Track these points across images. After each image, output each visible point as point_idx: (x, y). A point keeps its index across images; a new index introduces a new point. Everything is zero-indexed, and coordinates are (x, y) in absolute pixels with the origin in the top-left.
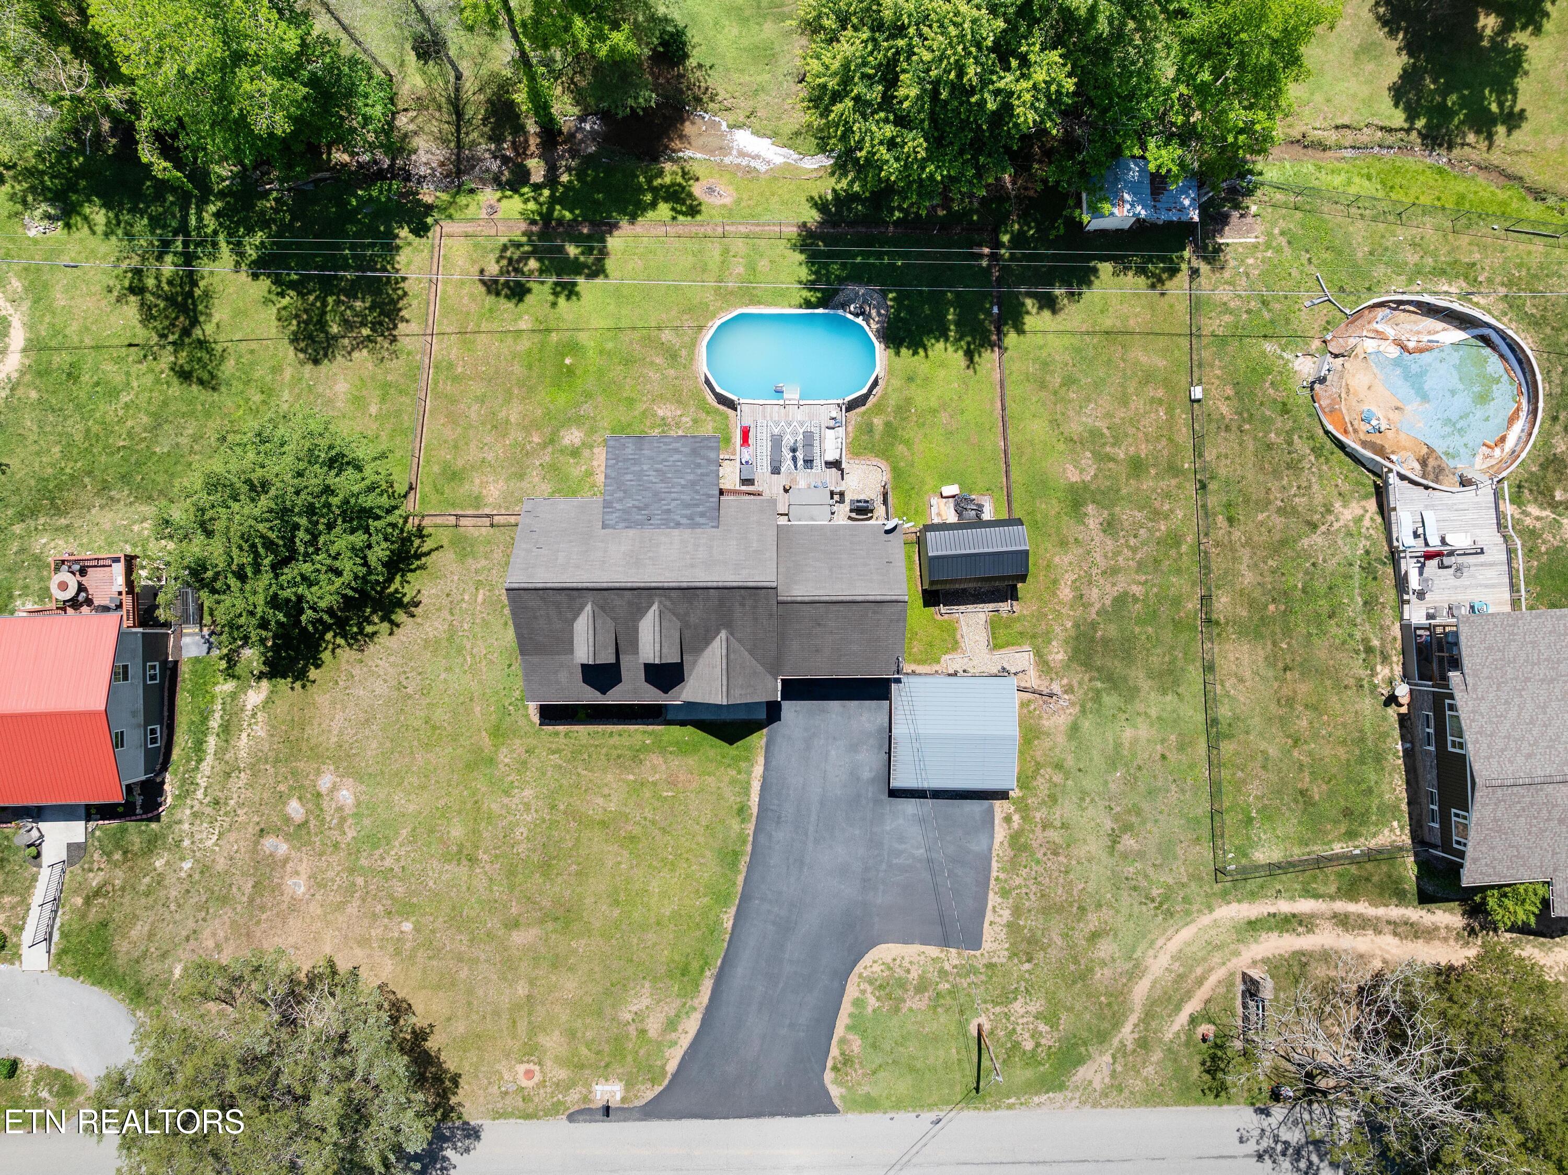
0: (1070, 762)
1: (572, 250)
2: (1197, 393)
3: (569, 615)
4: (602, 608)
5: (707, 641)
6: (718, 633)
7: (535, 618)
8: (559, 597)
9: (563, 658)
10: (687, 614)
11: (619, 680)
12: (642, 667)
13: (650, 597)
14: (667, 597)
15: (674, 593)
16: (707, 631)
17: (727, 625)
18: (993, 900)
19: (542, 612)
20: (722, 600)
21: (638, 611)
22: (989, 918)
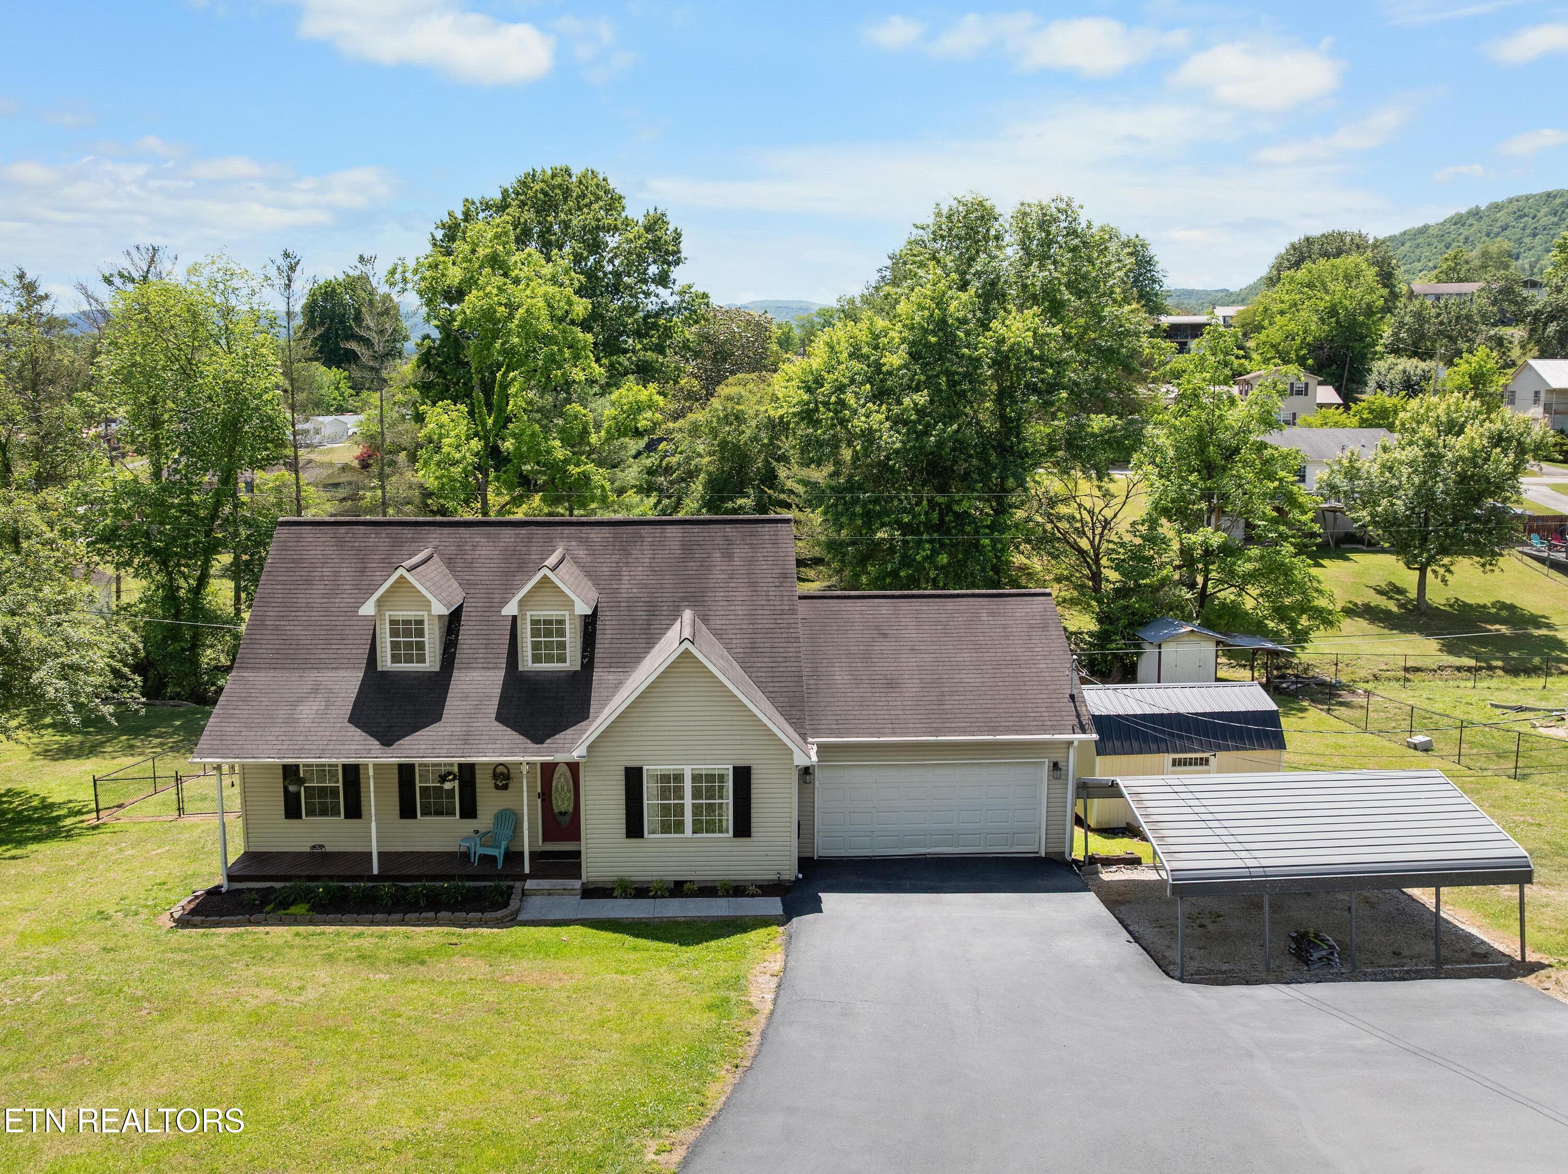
6: (675, 615)
7: (309, 582)
8: (373, 539)
9: (327, 677)
10: (616, 576)
11: (436, 717)
12: (498, 691)
13: (549, 540)
14: (584, 541)
15: (598, 533)
16: (653, 614)
17: (696, 599)
19: (327, 570)
20: (688, 545)
21: (518, 570)
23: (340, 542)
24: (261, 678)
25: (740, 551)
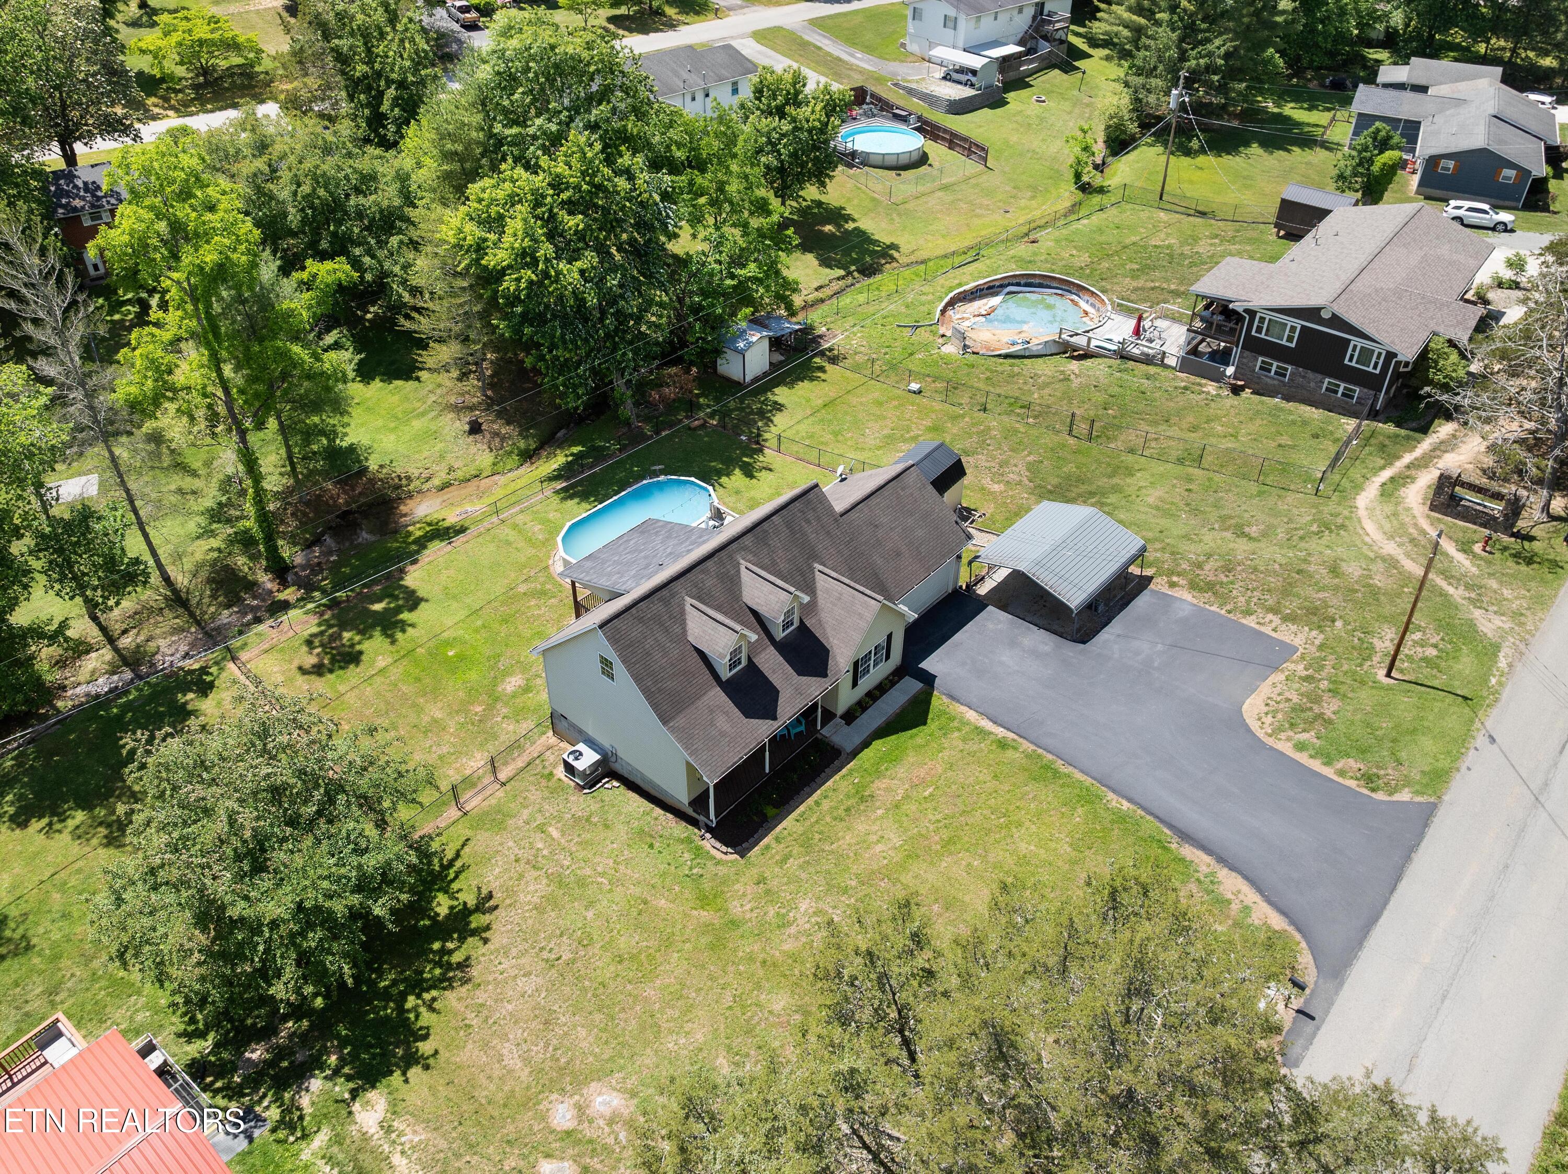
2: (915, 386)
4: (700, 599)
5: (812, 589)
6: (811, 569)
7: (648, 654)
8: (653, 608)
9: (705, 700)
10: (773, 561)
11: (775, 692)
12: (781, 659)
13: (731, 557)
14: (745, 548)
15: (748, 540)
16: (802, 574)
17: (814, 556)
18: (1250, 622)
19: (651, 641)
20: (789, 525)
21: (732, 584)
22: (1267, 630)
23: (640, 620)
24: (680, 721)
25: (810, 515)
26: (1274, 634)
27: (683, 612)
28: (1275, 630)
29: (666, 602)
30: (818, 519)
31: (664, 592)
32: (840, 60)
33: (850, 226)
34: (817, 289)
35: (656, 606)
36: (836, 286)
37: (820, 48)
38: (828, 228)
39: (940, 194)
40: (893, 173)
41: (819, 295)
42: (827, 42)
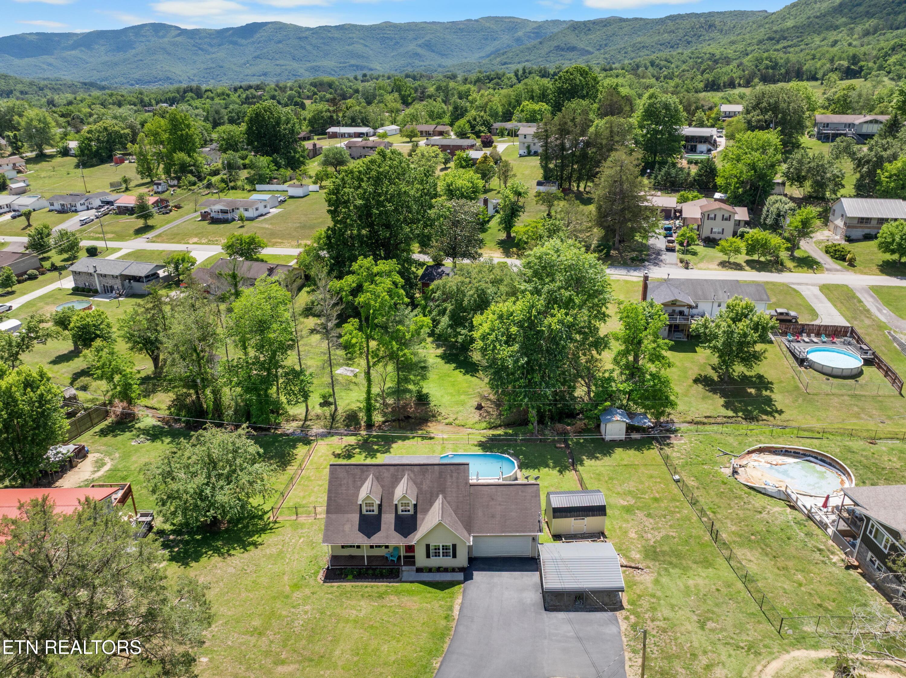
0: (659, 594)
1: (376, 447)
2: (677, 477)
3: (359, 484)
4: (377, 478)
5: (431, 504)
6: (437, 497)
7: (341, 485)
8: (356, 471)
9: (350, 516)
10: (421, 483)
11: (379, 529)
12: (393, 521)
13: (403, 470)
14: (413, 471)
15: (416, 469)
16: (431, 496)
17: (443, 491)
18: (627, 655)
19: (345, 481)
20: (440, 473)
21: (396, 481)
22: (628, 664)
23: (347, 472)
24: (333, 516)
25: (455, 475)
26: (627, 667)
27: (366, 479)
28: (630, 666)
29: (363, 472)
30: (458, 478)
31: (365, 468)
32: (868, 311)
33: (765, 393)
34: (706, 417)
35: (357, 471)
36: (719, 420)
37: (860, 301)
38: (752, 391)
39: (846, 398)
40: (824, 377)
41: (706, 420)
42: (871, 300)
